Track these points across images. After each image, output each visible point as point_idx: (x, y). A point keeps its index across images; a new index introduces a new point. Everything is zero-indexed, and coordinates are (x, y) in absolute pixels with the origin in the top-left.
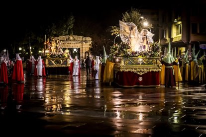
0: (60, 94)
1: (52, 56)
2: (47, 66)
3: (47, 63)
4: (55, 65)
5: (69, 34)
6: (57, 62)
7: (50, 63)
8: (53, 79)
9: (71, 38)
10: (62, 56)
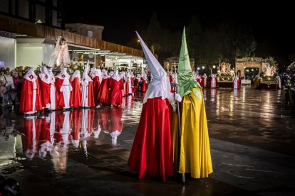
0: (227, 100)
1: (222, 75)
2: (219, 81)
3: (218, 79)
4: (224, 81)
5: (251, 56)
6: (226, 79)
7: (221, 79)
8: (222, 90)
9: (252, 59)
10: (229, 75)
